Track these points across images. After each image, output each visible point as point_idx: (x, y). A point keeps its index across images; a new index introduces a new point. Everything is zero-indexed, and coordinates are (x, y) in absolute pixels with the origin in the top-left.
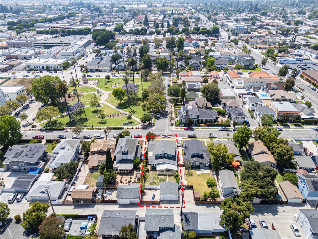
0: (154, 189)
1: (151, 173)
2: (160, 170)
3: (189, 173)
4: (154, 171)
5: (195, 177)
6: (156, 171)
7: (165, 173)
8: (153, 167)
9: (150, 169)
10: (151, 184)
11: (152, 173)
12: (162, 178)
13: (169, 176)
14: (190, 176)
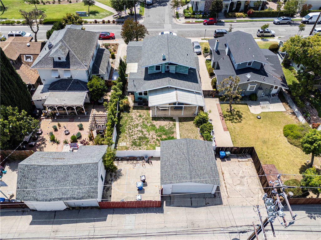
0: (142, 158)
1: (134, 113)
2: (157, 107)
3: (231, 111)
4: (142, 108)
5: (249, 122)
6: (148, 109)
7: (169, 113)
8: (140, 98)
9: (132, 104)
10: (134, 144)
11: (138, 114)
12: (163, 127)
13: (182, 120)
14: (235, 121)
